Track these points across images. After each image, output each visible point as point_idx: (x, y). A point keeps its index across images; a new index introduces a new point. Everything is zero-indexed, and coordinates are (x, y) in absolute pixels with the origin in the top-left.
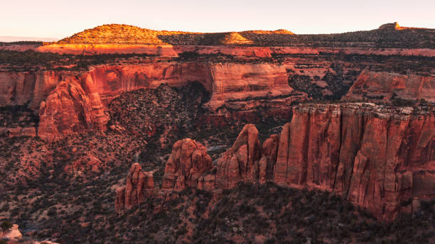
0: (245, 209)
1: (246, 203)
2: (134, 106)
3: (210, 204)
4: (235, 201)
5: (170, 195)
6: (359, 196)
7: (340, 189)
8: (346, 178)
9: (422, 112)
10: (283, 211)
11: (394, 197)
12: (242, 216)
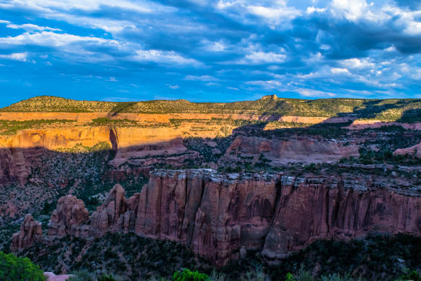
0: (109, 255)
1: (110, 249)
2: (52, 163)
3: (83, 249)
4: (102, 248)
5: (54, 241)
6: (198, 245)
7: (185, 239)
8: (189, 230)
9: (247, 178)
10: (139, 257)
11: (225, 247)
12: (106, 260)
